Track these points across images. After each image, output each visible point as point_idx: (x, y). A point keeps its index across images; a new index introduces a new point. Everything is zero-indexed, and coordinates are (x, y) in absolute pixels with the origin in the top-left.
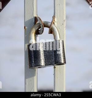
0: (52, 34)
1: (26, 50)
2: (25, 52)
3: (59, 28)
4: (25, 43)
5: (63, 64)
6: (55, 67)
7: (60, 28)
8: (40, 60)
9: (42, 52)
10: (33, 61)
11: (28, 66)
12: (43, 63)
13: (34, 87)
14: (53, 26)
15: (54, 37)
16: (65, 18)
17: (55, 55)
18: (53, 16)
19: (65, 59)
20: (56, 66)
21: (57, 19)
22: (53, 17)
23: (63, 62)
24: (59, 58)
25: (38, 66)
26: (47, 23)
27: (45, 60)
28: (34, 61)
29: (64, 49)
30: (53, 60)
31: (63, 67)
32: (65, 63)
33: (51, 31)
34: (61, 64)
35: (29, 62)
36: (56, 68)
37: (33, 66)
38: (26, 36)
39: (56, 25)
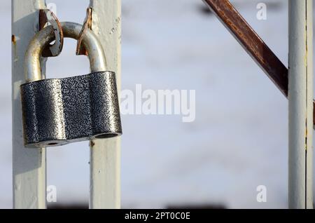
0: (85, 54)
1: (15, 97)
2: (14, 102)
3: (104, 40)
4: (14, 80)
5: (114, 135)
6: (92, 144)
7: (107, 39)
8: (53, 125)
9: (60, 104)
10: (35, 128)
11: (23, 139)
12: (60, 132)
13: (37, 196)
14: (88, 33)
15: (91, 62)
16: (119, 14)
17: (92, 111)
18: (87, 6)
19: (118, 121)
20: (97, 141)
21: (98, 16)
22: (88, 10)
23: (113, 129)
24: (103, 119)
25: (47, 139)
26: (72, 25)
27: (67, 123)
28: (39, 126)
29: (116, 94)
30: (88, 125)
31: (115, 142)
32: (120, 131)
33: (83, 49)
34: (109, 135)
35: (25, 129)
36: (94, 146)
37: (35, 140)
38: (16, 60)
39: (96, 33)
